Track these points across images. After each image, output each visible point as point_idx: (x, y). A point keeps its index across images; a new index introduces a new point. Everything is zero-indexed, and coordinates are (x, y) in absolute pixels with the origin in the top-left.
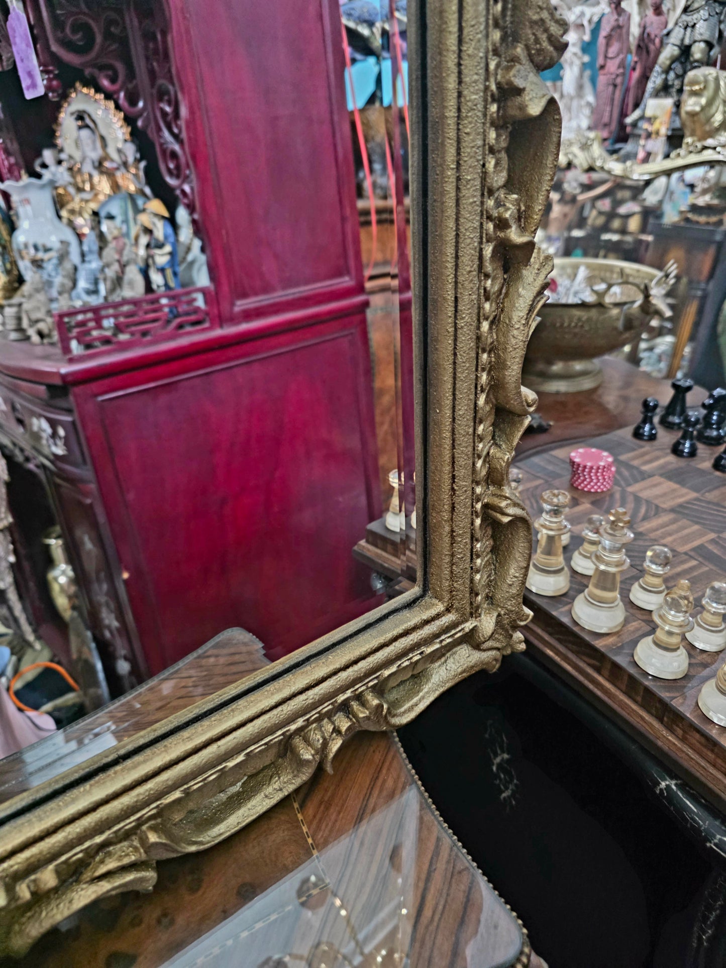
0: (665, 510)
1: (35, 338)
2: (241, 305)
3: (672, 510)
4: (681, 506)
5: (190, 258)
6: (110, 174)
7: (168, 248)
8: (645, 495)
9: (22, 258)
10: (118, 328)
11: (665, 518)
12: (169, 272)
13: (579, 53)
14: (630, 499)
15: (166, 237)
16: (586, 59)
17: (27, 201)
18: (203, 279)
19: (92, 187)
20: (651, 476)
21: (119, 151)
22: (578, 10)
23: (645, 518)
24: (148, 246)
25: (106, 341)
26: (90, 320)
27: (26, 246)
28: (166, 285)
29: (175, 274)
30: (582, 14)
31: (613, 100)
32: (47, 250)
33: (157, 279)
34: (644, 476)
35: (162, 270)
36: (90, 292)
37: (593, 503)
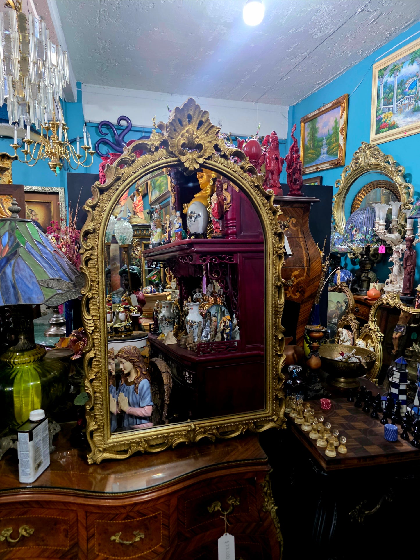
0: (340, 416)
1: (189, 349)
2: (248, 346)
3: (342, 416)
4: (345, 416)
5: (235, 330)
6: (215, 297)
7: (230, 328)
8: (337, 412)
9: (188, 324)
10: (212, 349)
11: (338, 417)
12: (229, 335)
13: (399, 261)
14: (333, 412)
15: (230, 325)
16: (401, 263)
17: (192, 309)
18: (238, 338)
19: (208, 300)
20: (343, 409)
21: (218, 290)
22: (397, 246)
23: (333, 417)
24: (224, 326)
25: (209, 352)
26: (206, 347)
27: (189, 320)
28: (227, 338)
29: (230, 335)
30: (399, 248)
31: (410, 280)
32: (195, 322)
33: (225, 336)
34: (342, 408)
35: (227, 334)
36: (205, 337)
37: (323, 412)
